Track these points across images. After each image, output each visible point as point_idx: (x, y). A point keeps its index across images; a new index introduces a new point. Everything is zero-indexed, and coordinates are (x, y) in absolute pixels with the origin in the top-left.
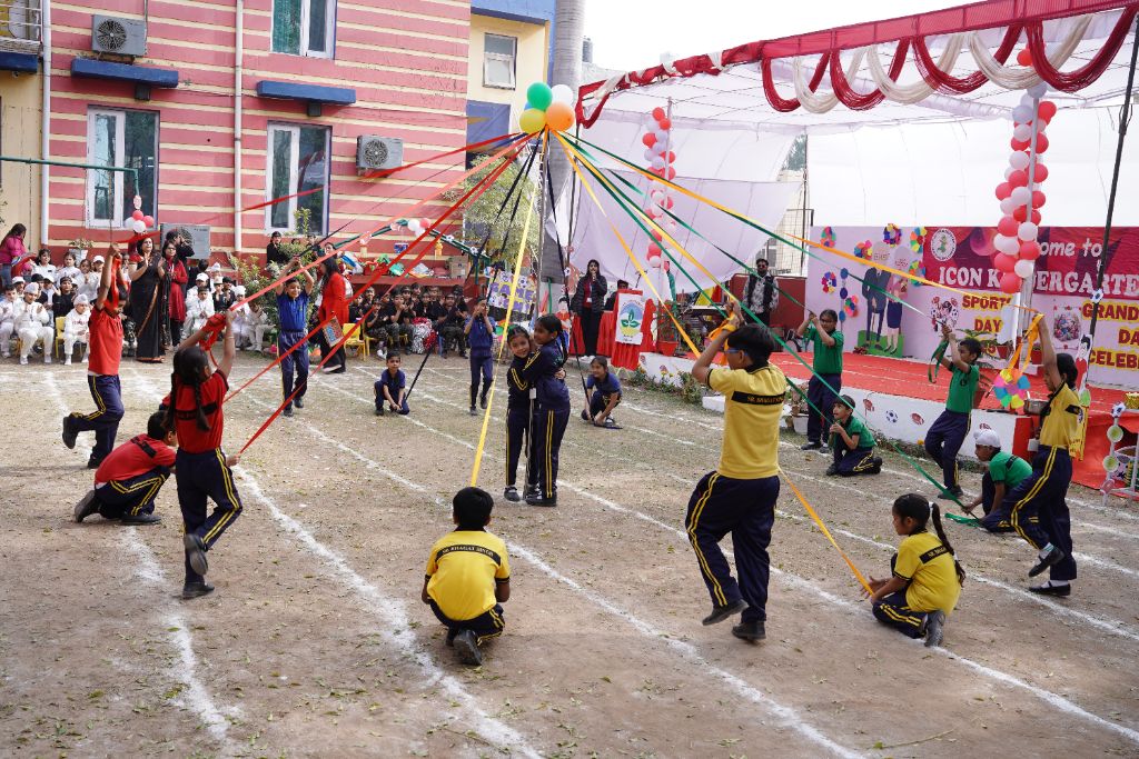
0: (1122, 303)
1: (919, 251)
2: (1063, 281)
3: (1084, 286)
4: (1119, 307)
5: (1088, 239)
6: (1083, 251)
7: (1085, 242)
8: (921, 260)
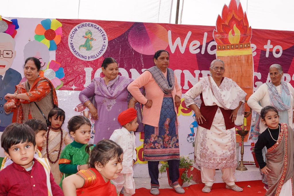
1: (51, 49)
5: (269, 41)
6: (264, 52)
7: (266, 44)
8: (54, 59)
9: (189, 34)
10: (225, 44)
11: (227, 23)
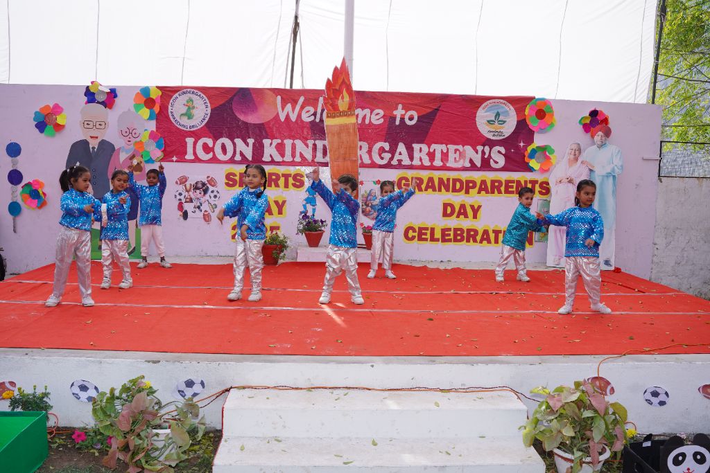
0: (445, 175)
1: (150, 118)
2: (370, 152)
3: (397, 157)
4: (441, 180)
5: (400, 106)
6: (394, 118)
7: (396, 109)
8: (154, 129)
9: (302, 99)
10: (334, 111)
11: (337, 88)
